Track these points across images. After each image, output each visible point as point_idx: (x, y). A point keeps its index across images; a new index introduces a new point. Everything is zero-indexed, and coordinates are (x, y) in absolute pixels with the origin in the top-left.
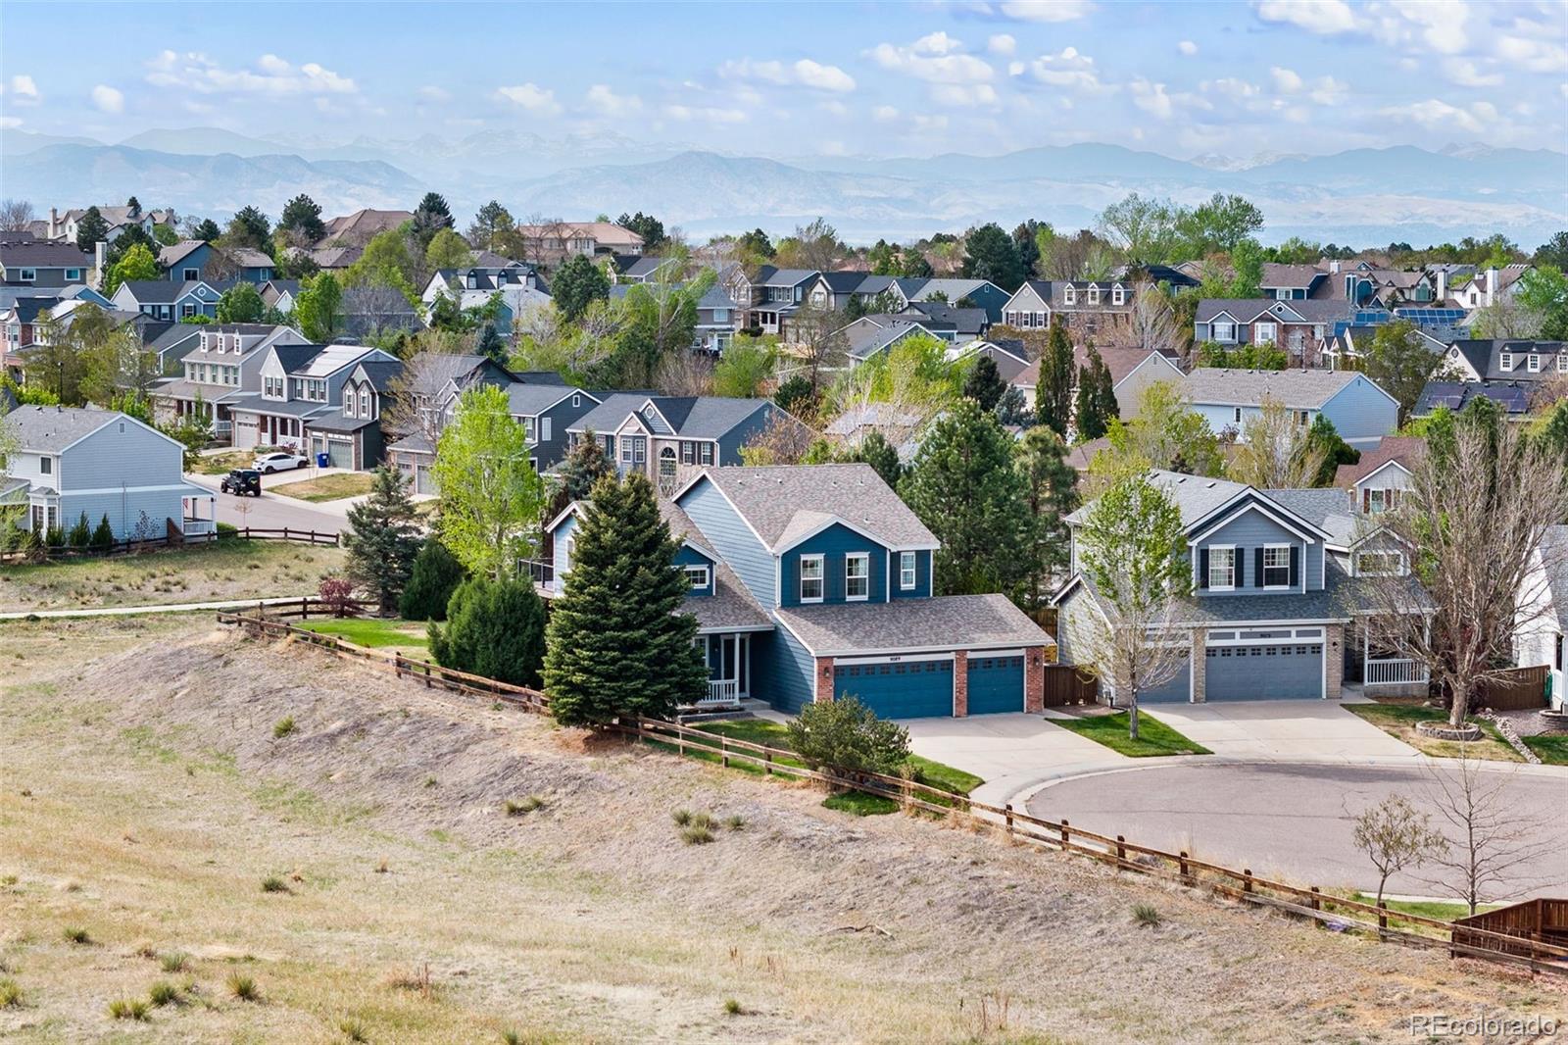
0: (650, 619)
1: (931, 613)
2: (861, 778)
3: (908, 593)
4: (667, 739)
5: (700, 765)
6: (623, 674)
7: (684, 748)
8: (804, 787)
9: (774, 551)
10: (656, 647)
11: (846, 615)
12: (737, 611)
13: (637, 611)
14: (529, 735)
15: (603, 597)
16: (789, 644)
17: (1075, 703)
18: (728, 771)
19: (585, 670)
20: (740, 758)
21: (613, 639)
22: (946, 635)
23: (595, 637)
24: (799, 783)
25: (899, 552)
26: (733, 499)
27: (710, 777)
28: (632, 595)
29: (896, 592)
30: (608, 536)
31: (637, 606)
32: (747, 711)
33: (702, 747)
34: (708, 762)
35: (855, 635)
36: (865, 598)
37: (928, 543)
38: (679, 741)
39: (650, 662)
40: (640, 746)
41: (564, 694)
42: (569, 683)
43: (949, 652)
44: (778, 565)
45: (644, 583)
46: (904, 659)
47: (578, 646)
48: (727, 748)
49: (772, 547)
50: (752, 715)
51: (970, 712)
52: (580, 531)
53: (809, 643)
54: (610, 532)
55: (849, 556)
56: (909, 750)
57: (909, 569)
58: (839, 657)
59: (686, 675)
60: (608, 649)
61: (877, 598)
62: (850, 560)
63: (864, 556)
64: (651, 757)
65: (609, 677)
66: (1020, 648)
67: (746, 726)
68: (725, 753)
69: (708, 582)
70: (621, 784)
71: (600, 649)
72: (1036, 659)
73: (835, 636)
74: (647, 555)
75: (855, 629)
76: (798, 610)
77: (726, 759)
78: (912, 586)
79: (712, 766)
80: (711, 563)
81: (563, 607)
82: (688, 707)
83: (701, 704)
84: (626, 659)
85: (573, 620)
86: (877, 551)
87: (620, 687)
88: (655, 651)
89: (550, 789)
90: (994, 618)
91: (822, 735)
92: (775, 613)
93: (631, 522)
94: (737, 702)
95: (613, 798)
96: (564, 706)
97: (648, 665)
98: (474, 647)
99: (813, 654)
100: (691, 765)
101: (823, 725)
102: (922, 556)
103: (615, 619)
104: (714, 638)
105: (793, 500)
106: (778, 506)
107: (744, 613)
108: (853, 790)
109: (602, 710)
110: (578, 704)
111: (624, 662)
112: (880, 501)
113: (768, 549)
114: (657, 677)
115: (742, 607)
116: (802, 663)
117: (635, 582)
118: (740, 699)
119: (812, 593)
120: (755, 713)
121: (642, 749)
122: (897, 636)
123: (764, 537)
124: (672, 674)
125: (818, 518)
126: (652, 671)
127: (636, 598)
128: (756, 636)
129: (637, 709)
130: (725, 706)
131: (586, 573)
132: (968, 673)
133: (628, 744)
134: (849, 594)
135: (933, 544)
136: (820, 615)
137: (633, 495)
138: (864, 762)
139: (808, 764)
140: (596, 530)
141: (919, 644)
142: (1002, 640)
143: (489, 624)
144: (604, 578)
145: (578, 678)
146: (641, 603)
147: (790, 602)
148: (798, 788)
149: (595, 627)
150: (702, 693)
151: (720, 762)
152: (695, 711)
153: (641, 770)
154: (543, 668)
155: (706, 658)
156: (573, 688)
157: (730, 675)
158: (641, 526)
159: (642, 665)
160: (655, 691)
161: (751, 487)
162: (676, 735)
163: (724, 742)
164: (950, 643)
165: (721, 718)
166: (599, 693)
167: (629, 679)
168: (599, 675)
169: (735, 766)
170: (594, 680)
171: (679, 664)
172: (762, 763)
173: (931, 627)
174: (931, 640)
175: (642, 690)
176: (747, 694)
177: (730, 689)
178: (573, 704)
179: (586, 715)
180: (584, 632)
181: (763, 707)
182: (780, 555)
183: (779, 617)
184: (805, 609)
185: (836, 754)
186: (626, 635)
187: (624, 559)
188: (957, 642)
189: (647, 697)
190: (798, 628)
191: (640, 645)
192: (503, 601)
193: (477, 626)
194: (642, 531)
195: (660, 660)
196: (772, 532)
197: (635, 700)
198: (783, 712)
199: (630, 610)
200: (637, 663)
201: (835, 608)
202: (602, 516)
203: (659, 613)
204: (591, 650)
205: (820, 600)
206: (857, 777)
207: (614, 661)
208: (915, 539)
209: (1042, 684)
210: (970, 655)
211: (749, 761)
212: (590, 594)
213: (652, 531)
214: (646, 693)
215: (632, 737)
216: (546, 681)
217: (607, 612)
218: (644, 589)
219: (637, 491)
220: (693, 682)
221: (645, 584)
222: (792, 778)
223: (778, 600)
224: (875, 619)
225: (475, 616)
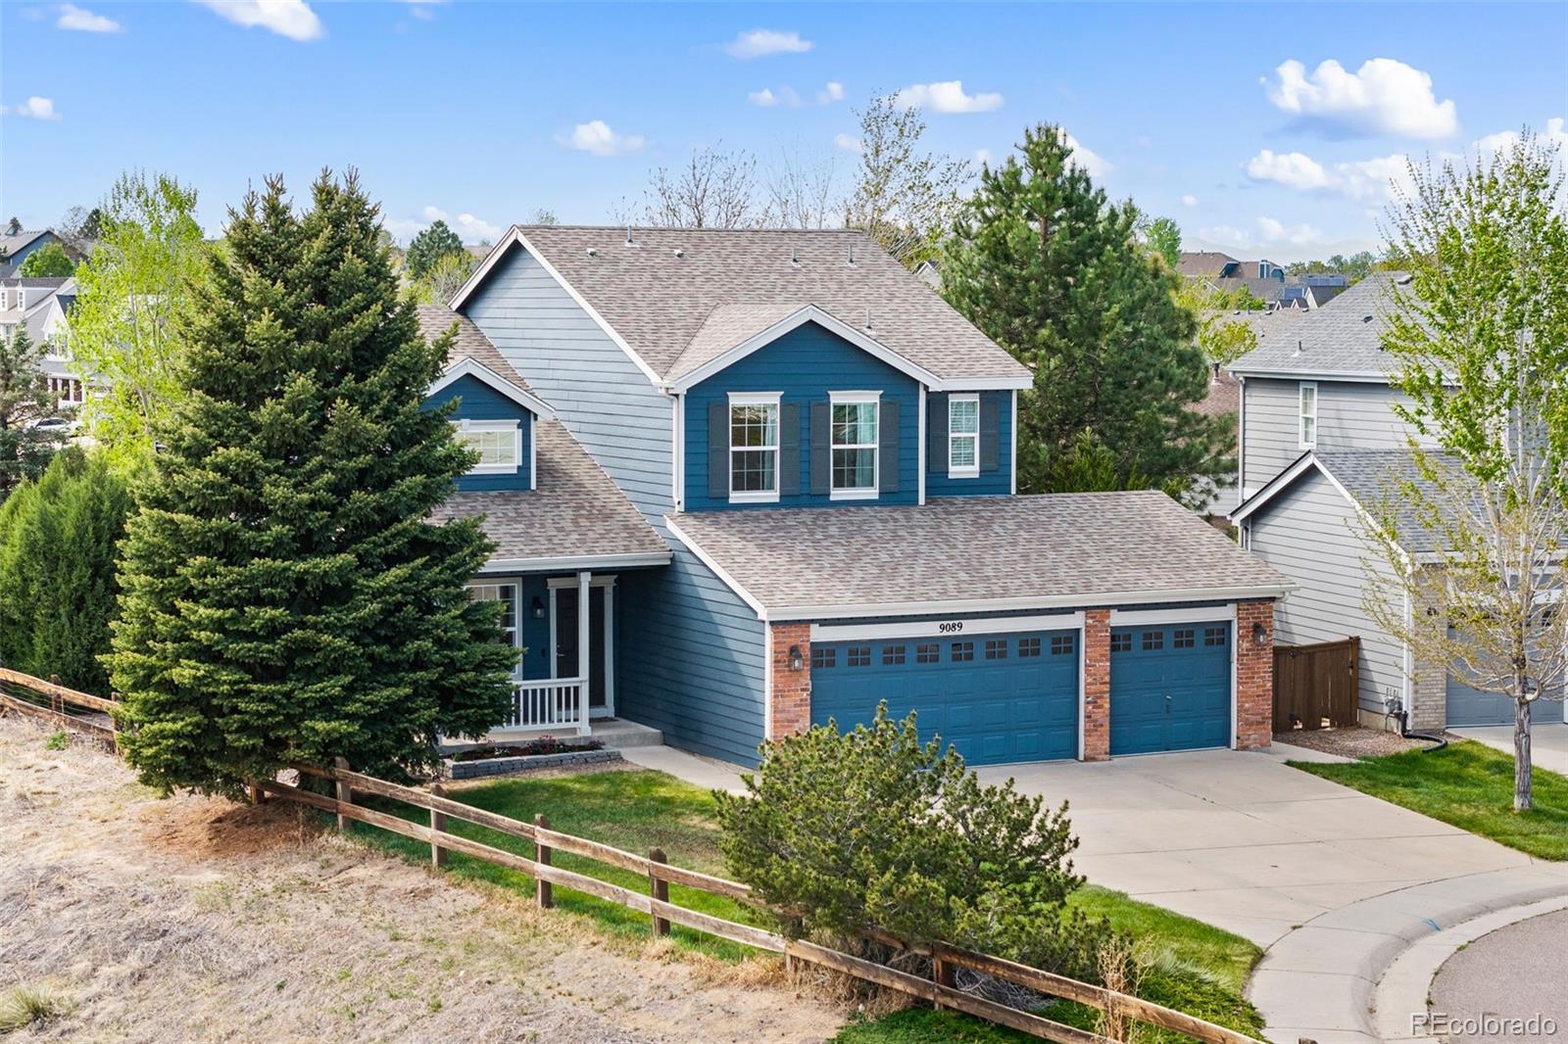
0: (364, 527)
1: (1020, 526)
2: (949, 968)
3: (964, 486)
4: (402, 826)
5: (477, 901)
6: (295, 663)
7: (441, 850)
8: (764, 983)
9: (666, 382)
10: (376, 595)
11: (833, 530)
12: (583, 522)
13: (332, 508)
14: (94, 810)
15: (248, 475)
16: (704, 594)
17: (1313, 725)
18: (553, 920)
19: (204, 654)
20: (582, 883)
21: (271, 578)
22: (1061, 573)
23: (227, 574)
24: (750, 968)
25: (946, 393)
26: (577, 282)
27: (500, 937)
28: (322, 468)
29: (942, 487)
30: (262, 327)
31: (333, 498)
32: (609, 749)
33: (485, 851)
34: (499, 890)
35: (858, 574)
36: (872, 493)
37: (1007, 375)
38: (427, 833)
39: (364, 633)
40: (338, 841)
41: (155, 710)
42: (168, 685)
43: (1071, 611)
44: (677, 414)
45: (349, 439)
46: (970, 628)
47: (190, 594)
48: (547, 856)
49: (664, 374)
50: (618, 758)
51: (1115, 750)
52: (192, 312)
53: (754, 589)
54: (267, 317)
55: (837, 398)
56: (1077, 872)
57: (965, 431)
58: (824, 623)
59: (452, 668)
60: (260, 602)
61: (896, 495)
62: (840, 408)
63: (867, 400)
64: (359, 872)
65: (263, 671)
66: (1223, 603)
67: (602, 788)
68: (543, 871)
69: (518, 461)
70: (262, 957)
71: (240, 603)
72: (1258, 629)
73: (810, 575)
74: (361, 377)
75: (856, 558)
76: (723, 518)
77: (547, 885)
78: (970, 470)
79: (511, 904)
80: (525, 416)
81: (160, 503)
82: (464, 741)
83: (497, 735)
84: (303, 625)
85: (174, 530)
86: (897, 385)
87: (288, 695)
88: (375, 606)
89: (82, 965)
90: (1157, 538)
91: (822, 834)
92: (671, 526)
93: (321, 296)
94: (584, 730)
95: (231, 999)
96: (156, 738)
97: (356, 640)
98: (27, 613)
99: (763, 615)
100: (458, 897)
101: (826, 804)
102: (993, 401)
103: (276, 529)
104: (535, 582)
105: (708, 287)
106: (677, 298)
107: (599, 527)
108: (921, 1005)
109: (248, 752)
110: (190, 736)
111: (298, 633)
112: (892, 296)
113: (654, 378)
114: (382, 670)
115: (593, 512)
116: (734, 637)
117: (329, 438)
118: (592, 721)
119: (755, 483)
120: (626, 753)
121: (341, 850)
122: (953, 575)
123: (645, 355)
124: (419, 662)
125: (766, 314)
126: (371, 657)
127: (328, 476)
128: (627, 578)
129: (329, 748)
130: (556, 737)
131: (211, 415)
132: (1112, 660)
133: (308, 837)
134: (839, 484)
135: (1020, 379)
136: (773, 529)
137: (327, 232)
138: (962, 925)
139: (783, 920)
140: (235, 315)
141: (1005, 592)
142: (1187, 584)
143: (62, 564)
144: (256, 429)
145: (184, 673)
146: (340, 490)
147: (705, 499)
148: (748, 986)
149: (230, 550)
150: (500, 709)
151: (531, 892)
152: (487, 751)
153: (327, 910)
154: (110, 650)
155: (517, 629)
156: (177, 699)
157: (569, 668)
158: (347, 306)
159: (339, 642)
160: (372, 704)
161: (616, 261)
162: (419, 815)
163: (541, 841)
164: (1073, 591)
165: (548, 765)
166: (235, 710)
167: (311, 675)
168: (239, 664)
169: (573, 903)
170: (224, 676)
171: (438, 641)
172: (642, 901)
173: (1025, 557)
174: (1031, 585)
175: (344, 700)
176: (609, 710)
177: (570, 698)
178: (177, 735)
179: (210, 763)
180: (200, 559)
181: (644, 740)
182: (682, 391)
183: (683, 534)
184: (738, 515)
185: (873, 897)
186: (301, 566)
187: (301, 384)
188: (1088, 587)
189: (351, 717)
190: (726, 557)
191: (337, 593)
192: (96, 518)
193: (37, 569)
194: (348, 318)
195: (389, 629)
196: (663, 345)
197: (321, 726)
198: (692, 752)
199: (313, 505)
200: (326, 638)
201: (806, 516)
202: (251, 278)
203: (389, 516)
204: (220, 605)
205: (772, 496)
206: (936, 964)
207: (273, 631)
208: (978, 367)
209: (1269, 685)
210: (1118, 619)
211: (608, 892)
212: (217, 468)
213: (368, 319)
214: (351, 708)
215: (320, 820)
216: (116, 680)
217: (253, 509)
218: (350, 456)
219: (337, 223)
220: (474, 685)
221: (352, 443)
222: (730, 952)
223: (678, 494)
224: (896, 537)
225: (32, 548)
